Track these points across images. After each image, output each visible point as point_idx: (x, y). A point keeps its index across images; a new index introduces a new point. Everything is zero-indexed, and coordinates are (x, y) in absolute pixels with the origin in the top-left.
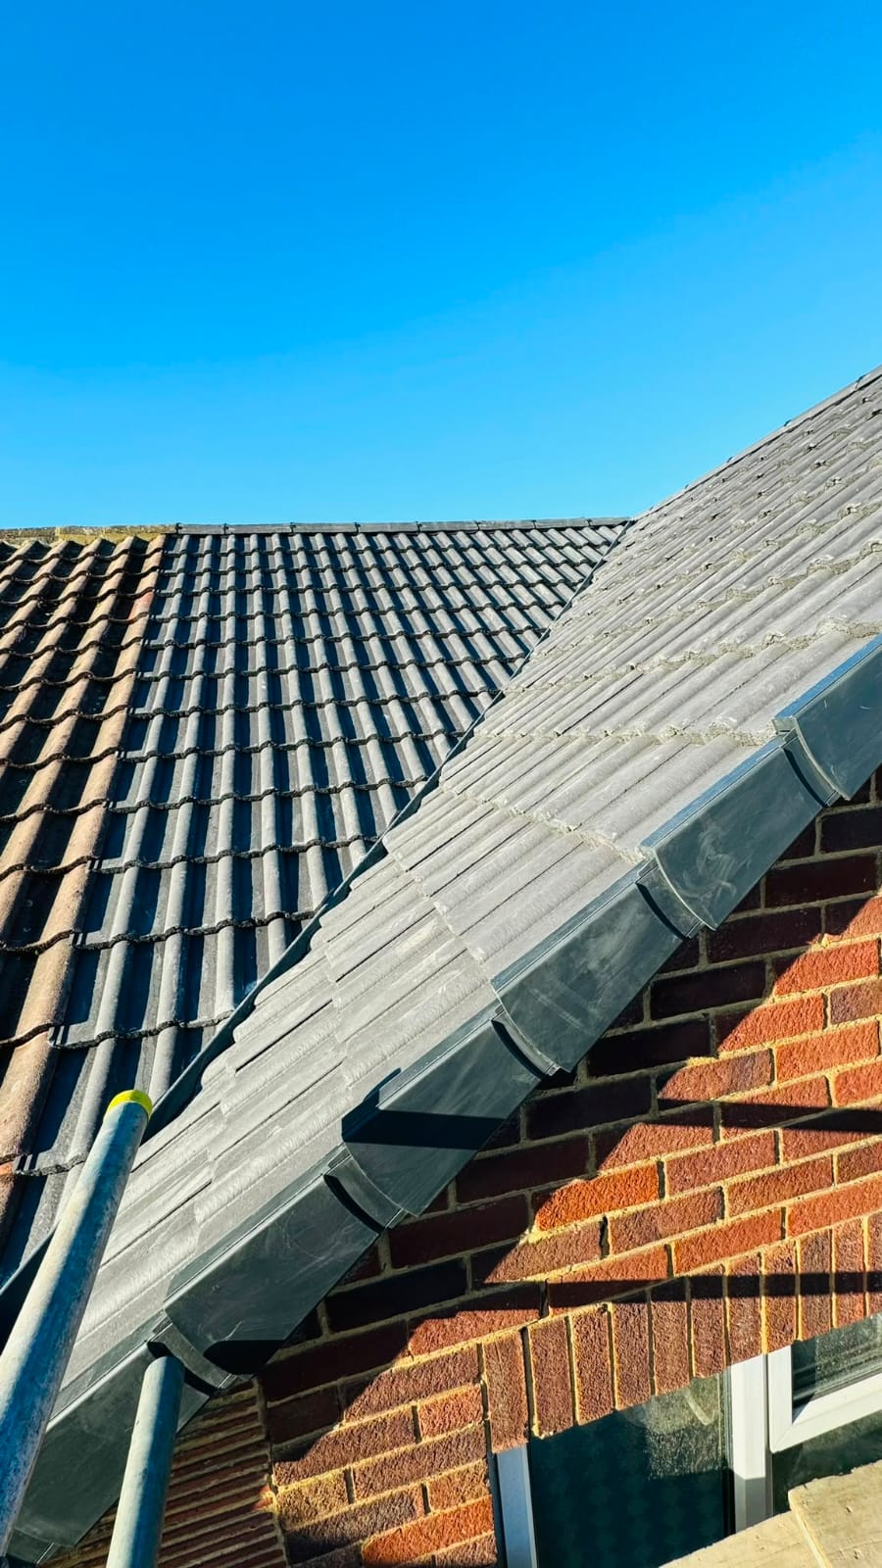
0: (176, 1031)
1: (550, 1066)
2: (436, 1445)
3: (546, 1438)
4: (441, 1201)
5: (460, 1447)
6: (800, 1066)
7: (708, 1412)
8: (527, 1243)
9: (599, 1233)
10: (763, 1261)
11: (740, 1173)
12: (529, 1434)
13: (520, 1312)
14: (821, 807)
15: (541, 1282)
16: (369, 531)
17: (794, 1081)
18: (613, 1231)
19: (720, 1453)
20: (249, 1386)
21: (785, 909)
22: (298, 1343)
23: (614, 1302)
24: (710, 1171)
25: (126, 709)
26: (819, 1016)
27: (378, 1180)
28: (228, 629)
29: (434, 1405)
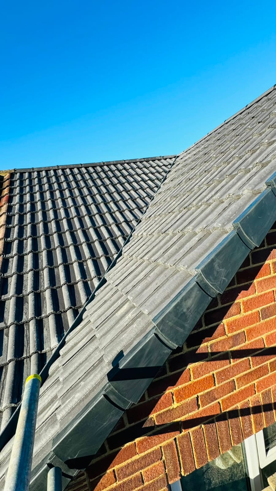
0: (38, 355)
1: (175, 346)
2: (150, 485)
3: (187, 476)
4: (143, 398)
5: (158, 484)
6: (254, 335)
7: (239, 459)
8: (173, 408)
9: (197, 401)
10: (250, 402)
11: (240, 374)
12: (181, 475)
13: (173, 433)
14: (250, 250)
15: (179, 421)
16: (86, 166)
17: (252, 340)
18: (201, 400)
19: (244, 471)
20: (83, 475)
21: (243, 284)
22: (99, 456)
23: (204, 424)
24: (230, 374)
25: (4, 239)
26: (258, 318)
27: (122, 393)
28: (39, 206)
29: (148, 471)
